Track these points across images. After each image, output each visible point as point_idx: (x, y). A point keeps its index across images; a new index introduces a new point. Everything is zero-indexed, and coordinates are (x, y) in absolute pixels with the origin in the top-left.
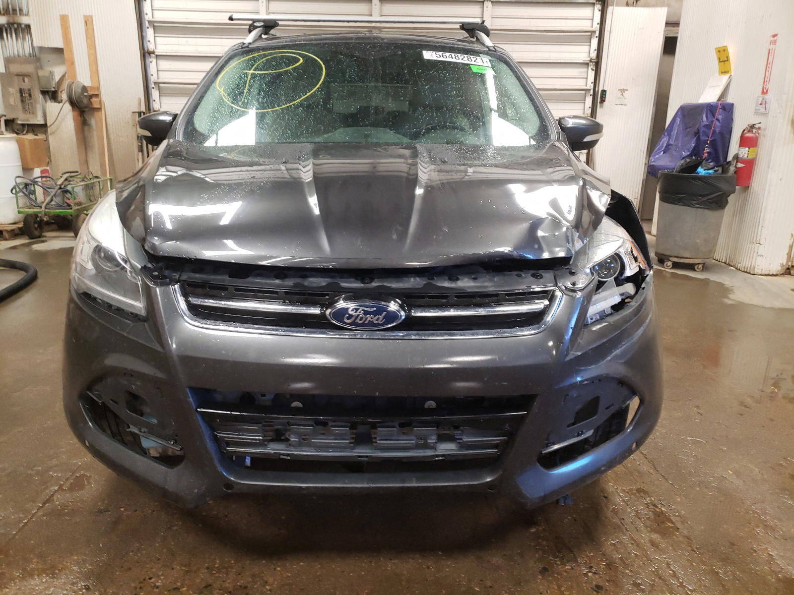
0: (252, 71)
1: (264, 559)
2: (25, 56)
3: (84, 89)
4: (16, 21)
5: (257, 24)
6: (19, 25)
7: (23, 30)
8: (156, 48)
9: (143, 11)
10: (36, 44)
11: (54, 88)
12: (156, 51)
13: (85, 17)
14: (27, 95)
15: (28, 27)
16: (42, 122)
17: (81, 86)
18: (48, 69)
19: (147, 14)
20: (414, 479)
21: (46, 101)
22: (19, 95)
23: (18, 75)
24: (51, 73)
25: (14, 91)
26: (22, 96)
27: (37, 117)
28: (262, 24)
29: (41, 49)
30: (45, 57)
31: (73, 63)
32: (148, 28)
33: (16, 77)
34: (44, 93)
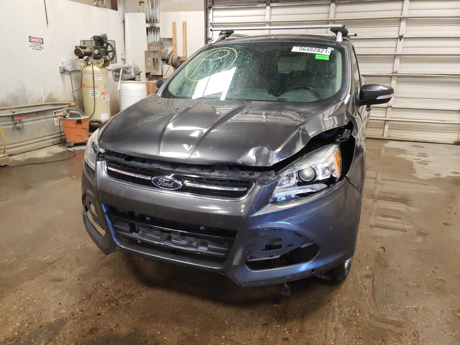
0: (204, 59)
1: (147, 286)
2: (157, 43)
3: (179, 58)
4: (154, 26)
5: (223, 32)
6: (155, 28)
7: (157, 30)
8: (212, 37)
9: (209, 18)
10: (162, 37)
11: (167, 57)
12: (212, 38)
13: (183, 22)
14: (156, 61)
15: (159, 28)
16: (161, 74)
17: (178, 56)
18: (166, 48)
19: (210, 20)
20: (189, 261)
21: (164, 64)
22: (152, 61)
23: (153, 52)
24: (167, 51)
25: (150, 59)
26: (154, 61)
27: (159, 71)
28: (225, 32)
29: (164, 39)
30: (165, 43)
31: (176, 45)
32: (210, 26)
33: (152, 53)
34: (163, 60)
